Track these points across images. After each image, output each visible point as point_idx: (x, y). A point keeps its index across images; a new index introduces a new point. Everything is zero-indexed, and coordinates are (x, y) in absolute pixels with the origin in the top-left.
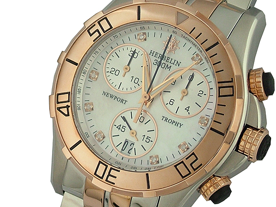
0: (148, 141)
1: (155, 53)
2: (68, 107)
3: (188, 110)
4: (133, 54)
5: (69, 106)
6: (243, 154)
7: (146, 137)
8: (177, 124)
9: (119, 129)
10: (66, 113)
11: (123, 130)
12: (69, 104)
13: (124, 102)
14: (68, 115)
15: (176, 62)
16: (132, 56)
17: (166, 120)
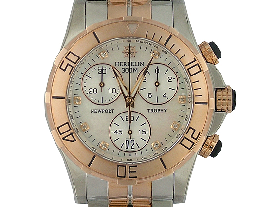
0: (144, 133)
1: (119, 63)
2: (71, 134)
3: (166, 96)
4: (102, 71)
5: (73, 133)
6: (222, 111)
7: (141, 131)
8: (162, 110)
9: (117, 133)
10: (73, 140)
11: (120, 133)
12: (71, 131)
13: (111, 111)
14: (75, 140)
15: (140, 63)
16: (102, 73)
17: (152, 111)
